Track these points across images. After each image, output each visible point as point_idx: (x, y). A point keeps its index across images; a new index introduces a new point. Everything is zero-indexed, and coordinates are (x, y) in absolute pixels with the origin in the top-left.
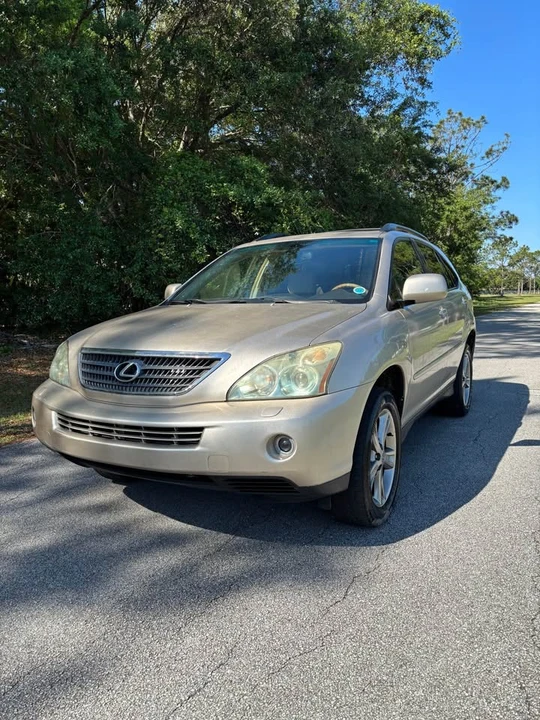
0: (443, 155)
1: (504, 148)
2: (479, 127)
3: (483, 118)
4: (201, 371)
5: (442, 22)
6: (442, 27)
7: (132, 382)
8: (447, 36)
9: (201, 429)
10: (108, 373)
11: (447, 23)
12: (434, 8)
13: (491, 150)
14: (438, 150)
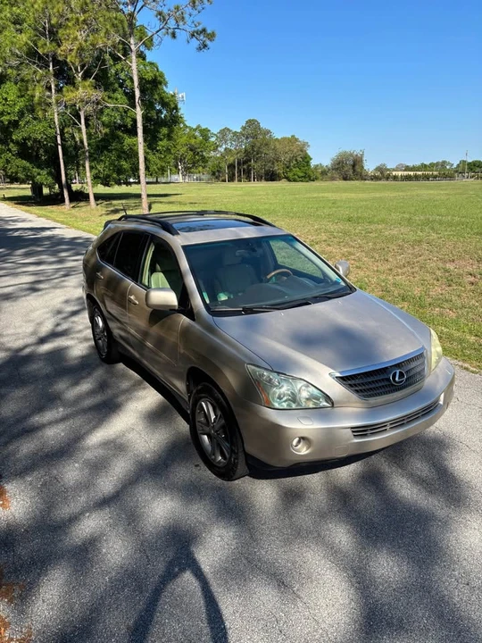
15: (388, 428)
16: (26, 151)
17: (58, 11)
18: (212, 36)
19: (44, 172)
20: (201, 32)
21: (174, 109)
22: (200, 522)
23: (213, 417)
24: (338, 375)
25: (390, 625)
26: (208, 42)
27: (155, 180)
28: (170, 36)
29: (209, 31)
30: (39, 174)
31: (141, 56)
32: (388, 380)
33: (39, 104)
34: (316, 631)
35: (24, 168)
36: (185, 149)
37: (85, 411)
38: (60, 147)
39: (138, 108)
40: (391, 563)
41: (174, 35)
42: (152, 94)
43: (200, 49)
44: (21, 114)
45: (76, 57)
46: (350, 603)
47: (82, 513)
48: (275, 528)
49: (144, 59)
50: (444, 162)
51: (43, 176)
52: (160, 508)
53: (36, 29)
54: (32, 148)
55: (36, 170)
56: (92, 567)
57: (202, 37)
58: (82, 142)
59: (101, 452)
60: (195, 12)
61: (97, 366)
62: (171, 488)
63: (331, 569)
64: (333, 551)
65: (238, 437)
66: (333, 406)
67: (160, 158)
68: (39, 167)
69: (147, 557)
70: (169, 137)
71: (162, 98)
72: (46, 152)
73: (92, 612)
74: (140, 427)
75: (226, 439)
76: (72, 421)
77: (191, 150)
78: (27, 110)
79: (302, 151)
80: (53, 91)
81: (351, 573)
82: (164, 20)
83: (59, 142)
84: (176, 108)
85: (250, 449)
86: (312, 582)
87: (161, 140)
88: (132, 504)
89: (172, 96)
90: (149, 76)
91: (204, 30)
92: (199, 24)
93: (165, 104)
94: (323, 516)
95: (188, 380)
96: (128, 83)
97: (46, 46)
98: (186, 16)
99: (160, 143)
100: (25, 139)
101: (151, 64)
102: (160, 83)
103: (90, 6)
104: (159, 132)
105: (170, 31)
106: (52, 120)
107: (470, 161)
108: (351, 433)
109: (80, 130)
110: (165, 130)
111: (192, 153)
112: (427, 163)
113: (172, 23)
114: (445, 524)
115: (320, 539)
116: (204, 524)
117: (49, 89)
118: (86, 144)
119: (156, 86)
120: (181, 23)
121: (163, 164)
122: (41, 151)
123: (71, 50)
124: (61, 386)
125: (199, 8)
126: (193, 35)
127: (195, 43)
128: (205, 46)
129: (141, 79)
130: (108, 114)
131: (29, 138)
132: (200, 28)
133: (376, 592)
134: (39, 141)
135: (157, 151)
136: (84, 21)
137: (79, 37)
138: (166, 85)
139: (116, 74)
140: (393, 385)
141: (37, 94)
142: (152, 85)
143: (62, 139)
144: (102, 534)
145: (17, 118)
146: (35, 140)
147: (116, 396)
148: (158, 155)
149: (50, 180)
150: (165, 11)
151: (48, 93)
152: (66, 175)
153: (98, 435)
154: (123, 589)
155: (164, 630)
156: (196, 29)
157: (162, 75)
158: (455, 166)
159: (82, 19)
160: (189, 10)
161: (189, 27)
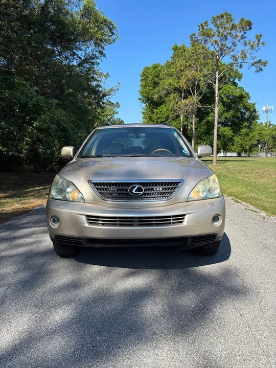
0: (100, 89)
1: (118, 89)
2: (107, 77)
3: (108, 73)
4: (175, 188)
5: (111, 27)
6: (111, 30)
7: (140, 196)
8: (113, 34)
9: (184, 215)
10: (125, 192)
11: (114, 27)
12: (109, 19)
13: (112, 89)
14: (98, 86)
18: (265, 64)
20: (258, 62)
26: (262, 67)
27: (248, 156)
29: (263, 61)
32: (127, 190)
36: (268, 137)
39: (217, 107)
41: (241, 67)
42: (238, 104)
43: (257, 72)
49: (236, 85)
57: (258, 65)
58: (192, 129)
60: (253, 51)
67: (241, 139)
70: (249, 127)
71: (245, 106)
77: (273, 138)
82: (236, 59)
84: (255, 111)
87: (243, 129)
89: (253, 104)
90: (237, 95)
91: (260, 61)
92: (255, 57)
93: (247, 109)
98: (248, 55)
99: (242, 130)
101: (240, 88)
102: (245, 97)
104: (242, 124)
105: (238, 64)
110: (246, 124)
111: (273, 140)
113: (240, 60)
118: (194, 130)
119: (242, 100)
120: (245, 59)
121: (243, 142)
125: (256, 49)
126: (253, 65)
127: (254, 68)
128: (261, 70)
129: (234, 97)
132: (256, 60)
135: (240, 135)
138: (249, 98)
140: (130, 195)
141: (171, 106)
148: (239, 137)
150: (237, 55)
151: (176, 105)
156: (253, 61)
157: (247, 94)
159: (188, 64)
160: (250, 51)
161: (249, 60)
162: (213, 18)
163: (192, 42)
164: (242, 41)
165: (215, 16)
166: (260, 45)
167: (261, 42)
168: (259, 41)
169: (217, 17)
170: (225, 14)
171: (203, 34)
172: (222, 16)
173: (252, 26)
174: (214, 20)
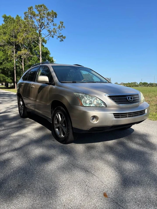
15: (127, 116)
16: (4, 72)
17: (17, 28)
18: (64, 38)
19: (9, 78)
20: (61, 36)
21: (52, 61)
22: (54, 155)
23: (60, 119)
24: (108, 95)
25: (134, 183)
26: (63, 39)
28: (52, 37)
29: (64, 36)
30: (7, 79)
31: (43, 46)
32: (127, 99)
33: (9, 56)
34: (102, 185)
35: (3, 77)
37: (12, 128)
38: (15, 70)
39: (41, 57)
40: (131, 165)
41: (53, 37)
42: (45, 56)
43: (61, 41)
44: (4, 60)
45: (22, 41)
46: (116, 176)
47: (5, 152)
48: (84, 156)
49: (44, 46)
50: (135, 82)
51: (9, 80)
52: (37, 151)
53: (10, 35)
54: (6, 71)
55: (7, 78)
56: (6, 167)
57: (61, 38)
58: (22, 68)
59: (17, 137)
60: (59, 30)
61: (19, 119)
62: (43, 146)
63: (107, 167)
64: (108, 162)
65: (70, 122)
66: (106, 107)
68: (8, 77)
69: (30, 164)
71: (48, 58)
72: (10, 72)
73: (3, 180)
74: (33, 132)
75: (65, 126)
76: (7, 130)
78: (6, 59)
79: (91, 78)
80: (14, 53)
81: (115, 168)
82: (50, 32)
83: (15, 69)
85: (74, 125)
86: (99, 170)
88: (26, 150)
89: (52, 58)
90: (45, 51)
91: (62, 36)
92: (61, 33)
94: (103, 153)
95: (51, 109)
96: (38, 53)
97: (13, 40)
98: (57, 31)
100: (4, 68)
101: (45, 48)
102: (48, 53)
103: (27, 26)
105: (52, 35)
106: (13, 63)
107: (143, 82)
108: (114, 116)
109: (22, 65)
112: (130, 83)
113: (52, 33)
114: (151, 155)
115: (102, 159)
116: (55, 156)
117: (13, 52)
120: (55, 33)
122: (9, 72)
123: (20, 40)
124: (4, 123)
125: (61, 29)
126: (59, 37)
127: (59, 39)
128: (62, 40)
129: (42, 52)
130: (31, 62)
131: (5, 68)
132: (61, 35)
133: (127, 173)
134: (9, 69)
136: (25, 30)
137: (24, 36)
138: (50, 54)
139: (35, 51)
140: (128, 101)
141: (9, 53)
142: (45, 54)
143: (16, 68)
144: (12, 158)
145: (2, 62)
146: (7, 68)
147: (25, 125)
149: (11, 81)
150: (51, 30)
151: (12, 53)
152: (16, 79)
153: (16, 134)
154: (18, 173)
155: (34, 186)
156: (59, 35)
157: (49, 51)
158: (138, 84)
159: (25, 29)
160: (58, 29)
161: (57, 34)
162: (36, 6)
163: (25, 17)
164: (52, 23)
165: (37, 5)
166: (63, 27)
167: (63, 26)
168: (62, 25)
169: (39, 6)
170: (43, 5)
171: (31, 14)
172: (41, 6)
173: (57, 16)
174: (37, 7)
